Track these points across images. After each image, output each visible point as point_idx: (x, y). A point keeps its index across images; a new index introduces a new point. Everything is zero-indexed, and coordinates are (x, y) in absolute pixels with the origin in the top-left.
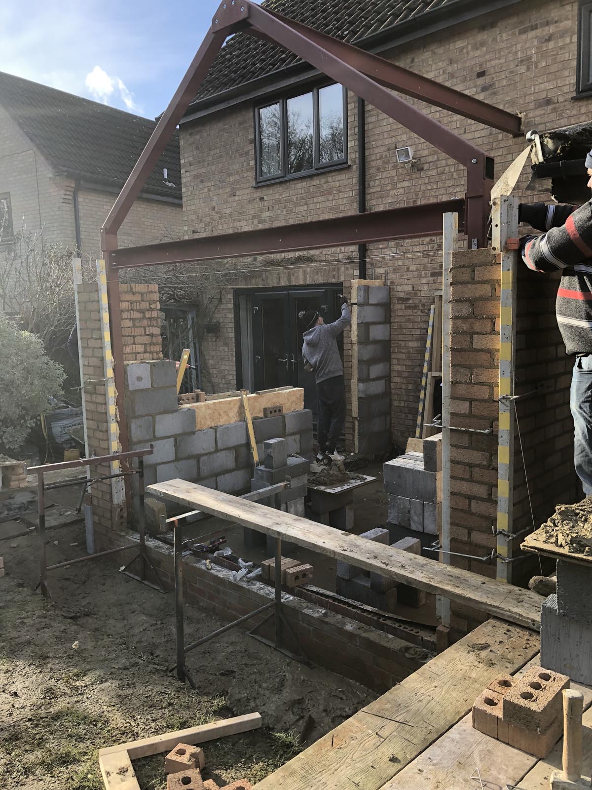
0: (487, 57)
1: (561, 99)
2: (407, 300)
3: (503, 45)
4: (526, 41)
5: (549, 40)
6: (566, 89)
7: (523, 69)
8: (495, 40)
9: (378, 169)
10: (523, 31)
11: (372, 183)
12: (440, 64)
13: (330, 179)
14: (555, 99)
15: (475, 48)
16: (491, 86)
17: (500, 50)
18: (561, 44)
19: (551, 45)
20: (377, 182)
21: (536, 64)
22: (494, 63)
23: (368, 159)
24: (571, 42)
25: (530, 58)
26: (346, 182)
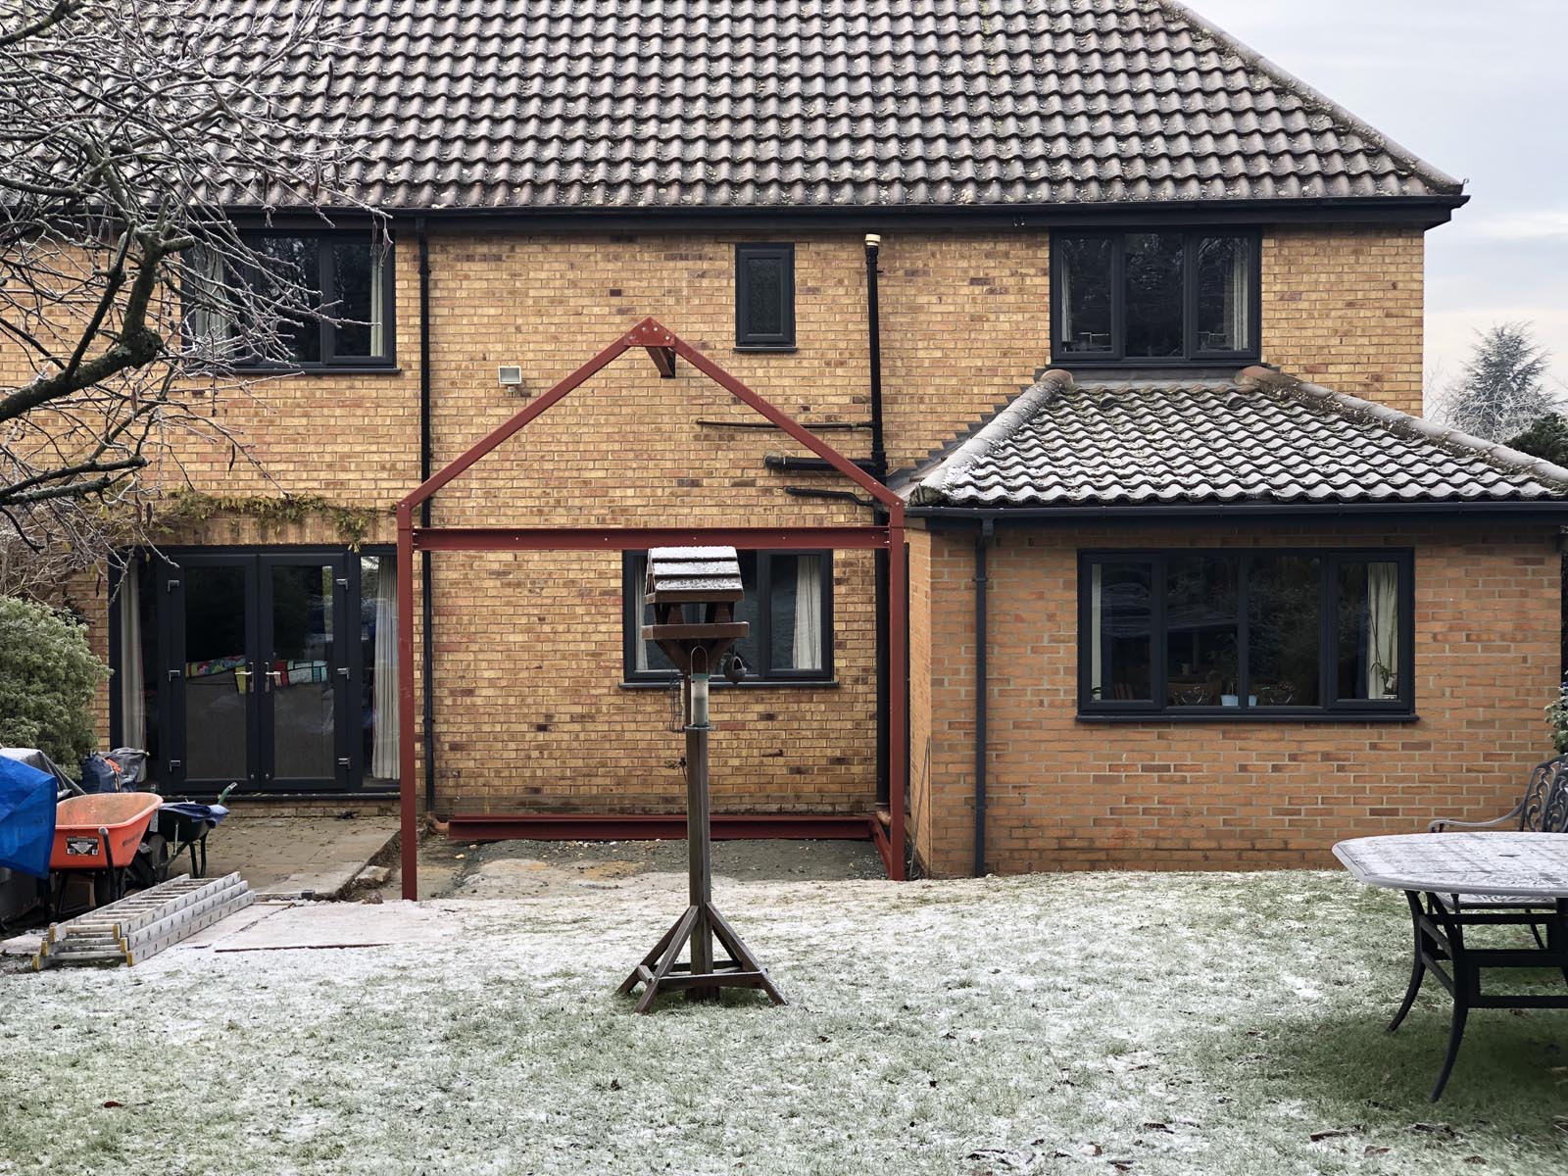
0: (624, 275)
1: (719, 346)
2: (505, 573)
3: (645, 266)
4: (674, 270)
5: (703, 275)
6: (724, 336)
7: (671, 301)
8: (634, 257)
9: (452, 383)
10: (669, 258)
11: (440, 402)
12: (556, 265)
13: (358, 384)
14: (712, 345)
15: (607, 259)
16: (629, 310)
17: (642, 271)
18: (716, 284)
19: (705, 283)
20: (451, 403)
21: (688, 299)
22: (633, 284)
23: (434, 366)
24: (729, 286)
25: (680, 290)
26: (391, 393)
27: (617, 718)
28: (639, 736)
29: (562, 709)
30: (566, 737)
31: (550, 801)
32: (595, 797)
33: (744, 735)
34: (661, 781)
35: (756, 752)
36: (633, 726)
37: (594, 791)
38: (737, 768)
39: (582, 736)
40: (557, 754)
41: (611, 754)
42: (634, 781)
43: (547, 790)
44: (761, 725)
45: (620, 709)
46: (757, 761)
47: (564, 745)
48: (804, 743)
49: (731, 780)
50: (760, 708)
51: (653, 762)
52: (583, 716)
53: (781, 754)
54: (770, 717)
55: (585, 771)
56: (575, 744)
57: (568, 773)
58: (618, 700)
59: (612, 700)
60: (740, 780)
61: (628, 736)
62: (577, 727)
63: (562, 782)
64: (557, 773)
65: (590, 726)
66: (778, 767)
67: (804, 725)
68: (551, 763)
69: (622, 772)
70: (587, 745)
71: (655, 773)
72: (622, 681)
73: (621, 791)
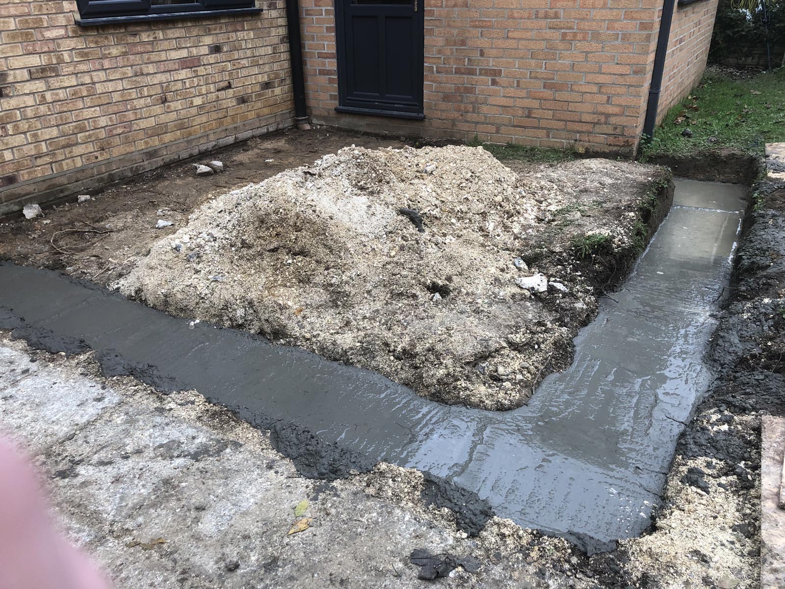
27: (82, 67)
28: (110, 87)
29: (16, 63)
30: (29, 101)
31: (30, 189)
32: (82, 170)
33: (201, 70)
34: (141, 135)
35: (212, 88)
36: (102, 75)
37: (79, 163)
38: (200, 107)
39: (49, 97)
40: (24, 126)
41: (87, 114)
42: (117, 140)
43: (24, 176)
44: (212, 59)
45: (85, 56)
46: (213, 97)
47: (30, 113)
48: (244, 72)
49: (199, 120)
50: (208, 40)
51: (130, 115)
52: (43, 70)
53: (229, 86)
54: (216, 49)
55: (63, 141)
56: (43, 109)
57: (44, 148)
58: (78, 43)
59: (72, 43)
60: (204, 119)
61: (99, 88)
62: (39, 85)
63: (39, 162)
64: (30, 150)
65: (54, 82)
66: (228, 99)
67: (242, 55)
68: (19, 139)
69: (102, 134)
70: (58, 108)
71: (135, 127)
72: (78, 17)
73: (106, 156)
